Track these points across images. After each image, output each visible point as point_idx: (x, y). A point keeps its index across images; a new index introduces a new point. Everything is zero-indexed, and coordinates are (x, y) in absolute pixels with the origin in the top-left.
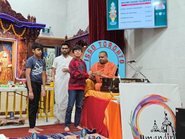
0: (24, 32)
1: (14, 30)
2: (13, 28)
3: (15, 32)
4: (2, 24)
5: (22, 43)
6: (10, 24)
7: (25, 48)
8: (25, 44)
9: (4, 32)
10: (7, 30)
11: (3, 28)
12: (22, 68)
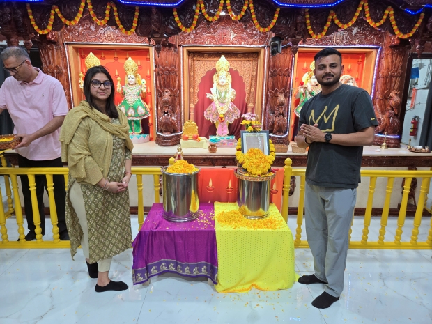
0: (417, 25)
1: (394, 23)
2: (392, 18)
3: (395, 28)
4: (367, 10)
5: (392, 54)
6: (385, 8)
7: (397, 65)
8: (399, 54)
9: (355, 31)
10: (378, 24)
11: (369, 21)
12: (388, 111)
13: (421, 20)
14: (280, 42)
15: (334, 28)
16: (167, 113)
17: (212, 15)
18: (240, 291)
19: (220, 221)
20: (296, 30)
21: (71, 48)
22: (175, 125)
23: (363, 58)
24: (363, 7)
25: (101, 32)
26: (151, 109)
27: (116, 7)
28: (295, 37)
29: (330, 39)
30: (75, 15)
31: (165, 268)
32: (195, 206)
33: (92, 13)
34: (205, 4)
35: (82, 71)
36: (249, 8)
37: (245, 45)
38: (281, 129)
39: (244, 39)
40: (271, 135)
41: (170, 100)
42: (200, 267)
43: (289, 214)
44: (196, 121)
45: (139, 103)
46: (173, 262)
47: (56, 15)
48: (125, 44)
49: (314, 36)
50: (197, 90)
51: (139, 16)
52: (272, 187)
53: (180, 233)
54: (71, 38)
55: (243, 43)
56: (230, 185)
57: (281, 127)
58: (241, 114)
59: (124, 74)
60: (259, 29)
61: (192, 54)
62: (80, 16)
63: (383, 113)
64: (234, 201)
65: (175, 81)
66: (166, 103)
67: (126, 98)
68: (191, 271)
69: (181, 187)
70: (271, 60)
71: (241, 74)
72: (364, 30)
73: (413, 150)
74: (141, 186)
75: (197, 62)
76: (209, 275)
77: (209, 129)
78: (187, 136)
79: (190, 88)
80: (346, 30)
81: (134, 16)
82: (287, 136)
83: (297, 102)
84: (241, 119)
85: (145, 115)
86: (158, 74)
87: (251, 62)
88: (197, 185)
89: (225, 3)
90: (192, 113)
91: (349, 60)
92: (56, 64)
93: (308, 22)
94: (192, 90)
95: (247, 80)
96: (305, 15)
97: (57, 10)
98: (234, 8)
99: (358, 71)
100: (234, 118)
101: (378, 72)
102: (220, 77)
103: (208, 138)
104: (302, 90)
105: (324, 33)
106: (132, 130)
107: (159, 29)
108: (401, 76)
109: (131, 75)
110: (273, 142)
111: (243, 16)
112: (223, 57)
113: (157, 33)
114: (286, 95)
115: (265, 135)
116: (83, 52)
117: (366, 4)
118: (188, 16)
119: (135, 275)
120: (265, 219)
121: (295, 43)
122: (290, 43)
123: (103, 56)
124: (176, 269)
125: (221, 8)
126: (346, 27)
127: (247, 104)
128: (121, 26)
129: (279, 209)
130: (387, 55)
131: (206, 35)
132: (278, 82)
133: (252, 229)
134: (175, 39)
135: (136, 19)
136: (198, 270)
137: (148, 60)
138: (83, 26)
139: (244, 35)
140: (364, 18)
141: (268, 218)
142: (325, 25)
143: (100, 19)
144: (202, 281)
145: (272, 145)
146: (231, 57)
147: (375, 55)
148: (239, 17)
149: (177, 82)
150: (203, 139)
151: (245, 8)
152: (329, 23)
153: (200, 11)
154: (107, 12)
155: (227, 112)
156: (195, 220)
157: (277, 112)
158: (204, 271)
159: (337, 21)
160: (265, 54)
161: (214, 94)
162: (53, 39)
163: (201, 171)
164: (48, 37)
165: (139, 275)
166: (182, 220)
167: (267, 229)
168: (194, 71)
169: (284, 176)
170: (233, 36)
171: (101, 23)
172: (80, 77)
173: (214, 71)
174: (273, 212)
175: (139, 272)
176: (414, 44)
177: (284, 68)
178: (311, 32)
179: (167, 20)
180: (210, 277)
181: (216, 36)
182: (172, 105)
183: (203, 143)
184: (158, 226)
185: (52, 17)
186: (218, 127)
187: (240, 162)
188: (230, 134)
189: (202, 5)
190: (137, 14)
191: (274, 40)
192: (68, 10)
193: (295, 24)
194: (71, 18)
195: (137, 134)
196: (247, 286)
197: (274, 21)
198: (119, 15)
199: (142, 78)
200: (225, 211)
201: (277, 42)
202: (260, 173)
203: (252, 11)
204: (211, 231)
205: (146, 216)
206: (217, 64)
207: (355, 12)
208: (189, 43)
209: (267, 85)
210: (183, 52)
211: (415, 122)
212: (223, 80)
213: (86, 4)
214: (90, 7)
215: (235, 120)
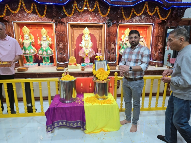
0: (169, 14)
1: (159, 13)
2: (158, 11)
3: (160, 15)
4: (148, 8)
5: (159, 27)
6: (155, 7)
7: (161, 32)
8: (162, 27)
9: (143, 17)
10: (152, 14)
11: (148, 12)
12: (158, 51)
13: (170, 12)
14: (111, 21)
15: (134, 16)
16: (61, 53)
17: (81, 9)
18: (96, 132)
19: (86, 101)
20: (118, 16)
21: (15, 24)
22: (65, 59)
23: (147, 29)
24: (146, 6)
25: (29, 16)
26: (54, 52)
27: (36, 5)
28: (117, 19)
29: (133, 20)
30: (17, 8)
31: (61, 124)
32: (75, 95)
33: (24, 7)
34: (77, 4)
35: (21, 34)
36: (97, 6)
37: (96, 23)
38: (113, 60)
39: (95, 20)
40: (109, 62)
41: (63, 47)
42: (77, 123)
43: (117, 97)
44: (75, 56)
45: (48, 49)
46: (65, 121)
47: (7, 8)
48: (41, 22)
49: (126, 19)
50: (75, 43)
51: (47, 9)
52: (109, 85)
53: (68, 108)
54: (15, 19)
55: (95, 22)
56: (91, 85)
57: (113, 59)
58: (95, 53)
59: (41, 36)
60: (102, 16)
61: (73, 26)
62: (19, 9)
63: (156, 52)
64: (93, 92)
65: (65, 39)
66: (61, 49)
67: (42, 46)
68: (73, 125)
69: (68, 87)
70: (108, 29)
71: (95, 36)
72: (147, 16)
73: (169, 67)
74: (49, 87)
75: (75, 30)
76: (82, 126)
77: (81, 60)
78: (71, 63)
79: (72, 42)
80: (139, 16)
81: (44, 9)
82: (116, 63)
83: (120, 48)
84: (95, 56)
85: (51, 54)
86: (57, 36)
87: (99, 30)
88: (75, 86)
89: (86, 4)
90: (73, 53)
91: (141, 29)
92: (8, 31)
93: (123, 12)
94: (73, 43)
95: (97, 38)
96: (121, 10)
97: (8, 6)
98: (90, 6)
99: (145, 34)
100: (92, 55)
101: (153, 35)
102: (85, 37)
103: (81, 64)
104: (122, 43)
105: (130, 18)
106: (45, 61)
107: (56, 15)
108: (163, 36)
109: (44, 36)
110: (109, 65)
111: (95, 10)
112: (86, 28)
113: (56, 17)
114: (115, 44)
115: (105, 62)
116: (21, 26)
117: (147, 5)
118: (70, 9)
119: (47, 128)
120: (106, 100)
121: (118, 22)
122: (115, 22)
123: (31, 27)
124: (66, 124)
125: (84, 6)
126: (139, 15)
127: (98, 49)
128: (38, 14)
129: (113, 95)
130: (156, 27)
131: (78, 18)
132: (111, 39)
133: (101, 105)
134: (64, 20)
135: (45, 11)
136: (77, 124)
137: (52, 29)
138: (21, 14)
139: (96, 18)
140: (146, 11)
141: (108, 99)
142: (130, 14)
143: (29, 11)
144: (78, 129)
145: (109, 67)
146: (90, 28)
147: (152, 27)
148: (93, 10)
149: (66, 39)
150: (78, 65)
151: (95, 6)
152: (132, 13)
153: (75, 7)
154: (32, 7)
155: (89, 52)
156: (75, 101)
157: (111, 52)
158: (79, 124)
159: (135, 13)
160: (105, 26)
161: (83, 44)
162: (6, 20)
163: (77, 79)
164: (4, 19)
165: (49, 128)
166: (69, 102)
167: (107, 104)
168: (74, 34)
169: (115, 80)
170: (91, 18)
171: (29, 12)
172: (20, 37)
173: (83, 34)
174: (110, 96)
175: (49, 126)
176: (167, 22)
177: (113, 33)
178: (124, 17)
179: (60, 11)
180: (82, 127)
181: (83, 18)
182: (64, 49)
183: (78, 66)
184: (57, 105)
185: (6, 9)
186: (85, 59)
187: (95, 74)
188: (91, 62)
189: (76, 5)
190: (46, 8)
191: (108, 20)
192: (13, 6)
193: (118, 14)
194: (15, 10)
195: (48, 63)
196: (99, 130)
197: (108, 12)
198: (37, 9)
199: (50, 37)
200: (89, 97)
201: (110, 21)
202: (103, 79)
203: (98, 7)
204: (82, 106)
205: (52, 101)
206: (84, 31)
207: (143, 8)
208: (71, 22)
209: (106, 40)
210: (68, 26)
211: (169, 56)
212: (86, 38)
213: (22, 3)
214: (24, 5)
215: (93, 56)
